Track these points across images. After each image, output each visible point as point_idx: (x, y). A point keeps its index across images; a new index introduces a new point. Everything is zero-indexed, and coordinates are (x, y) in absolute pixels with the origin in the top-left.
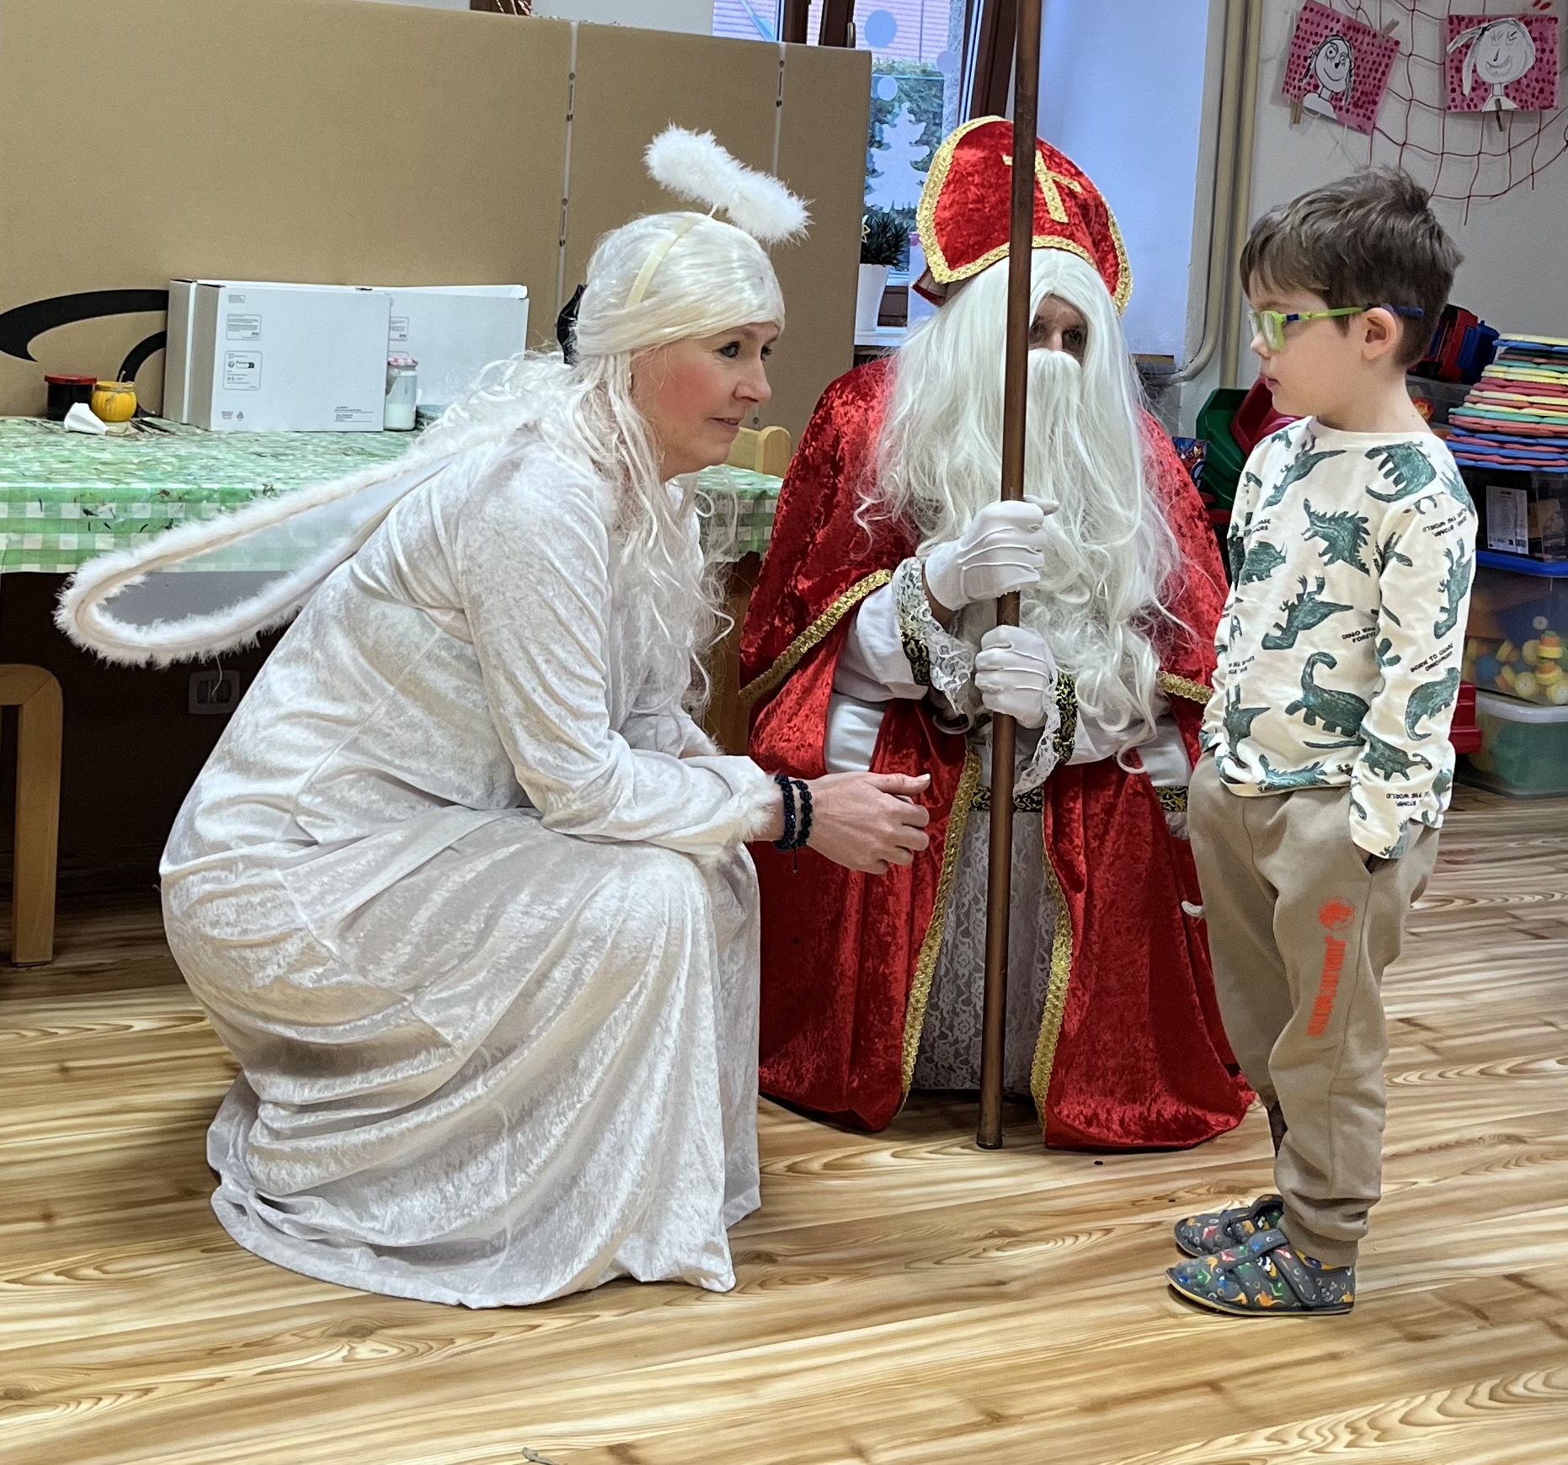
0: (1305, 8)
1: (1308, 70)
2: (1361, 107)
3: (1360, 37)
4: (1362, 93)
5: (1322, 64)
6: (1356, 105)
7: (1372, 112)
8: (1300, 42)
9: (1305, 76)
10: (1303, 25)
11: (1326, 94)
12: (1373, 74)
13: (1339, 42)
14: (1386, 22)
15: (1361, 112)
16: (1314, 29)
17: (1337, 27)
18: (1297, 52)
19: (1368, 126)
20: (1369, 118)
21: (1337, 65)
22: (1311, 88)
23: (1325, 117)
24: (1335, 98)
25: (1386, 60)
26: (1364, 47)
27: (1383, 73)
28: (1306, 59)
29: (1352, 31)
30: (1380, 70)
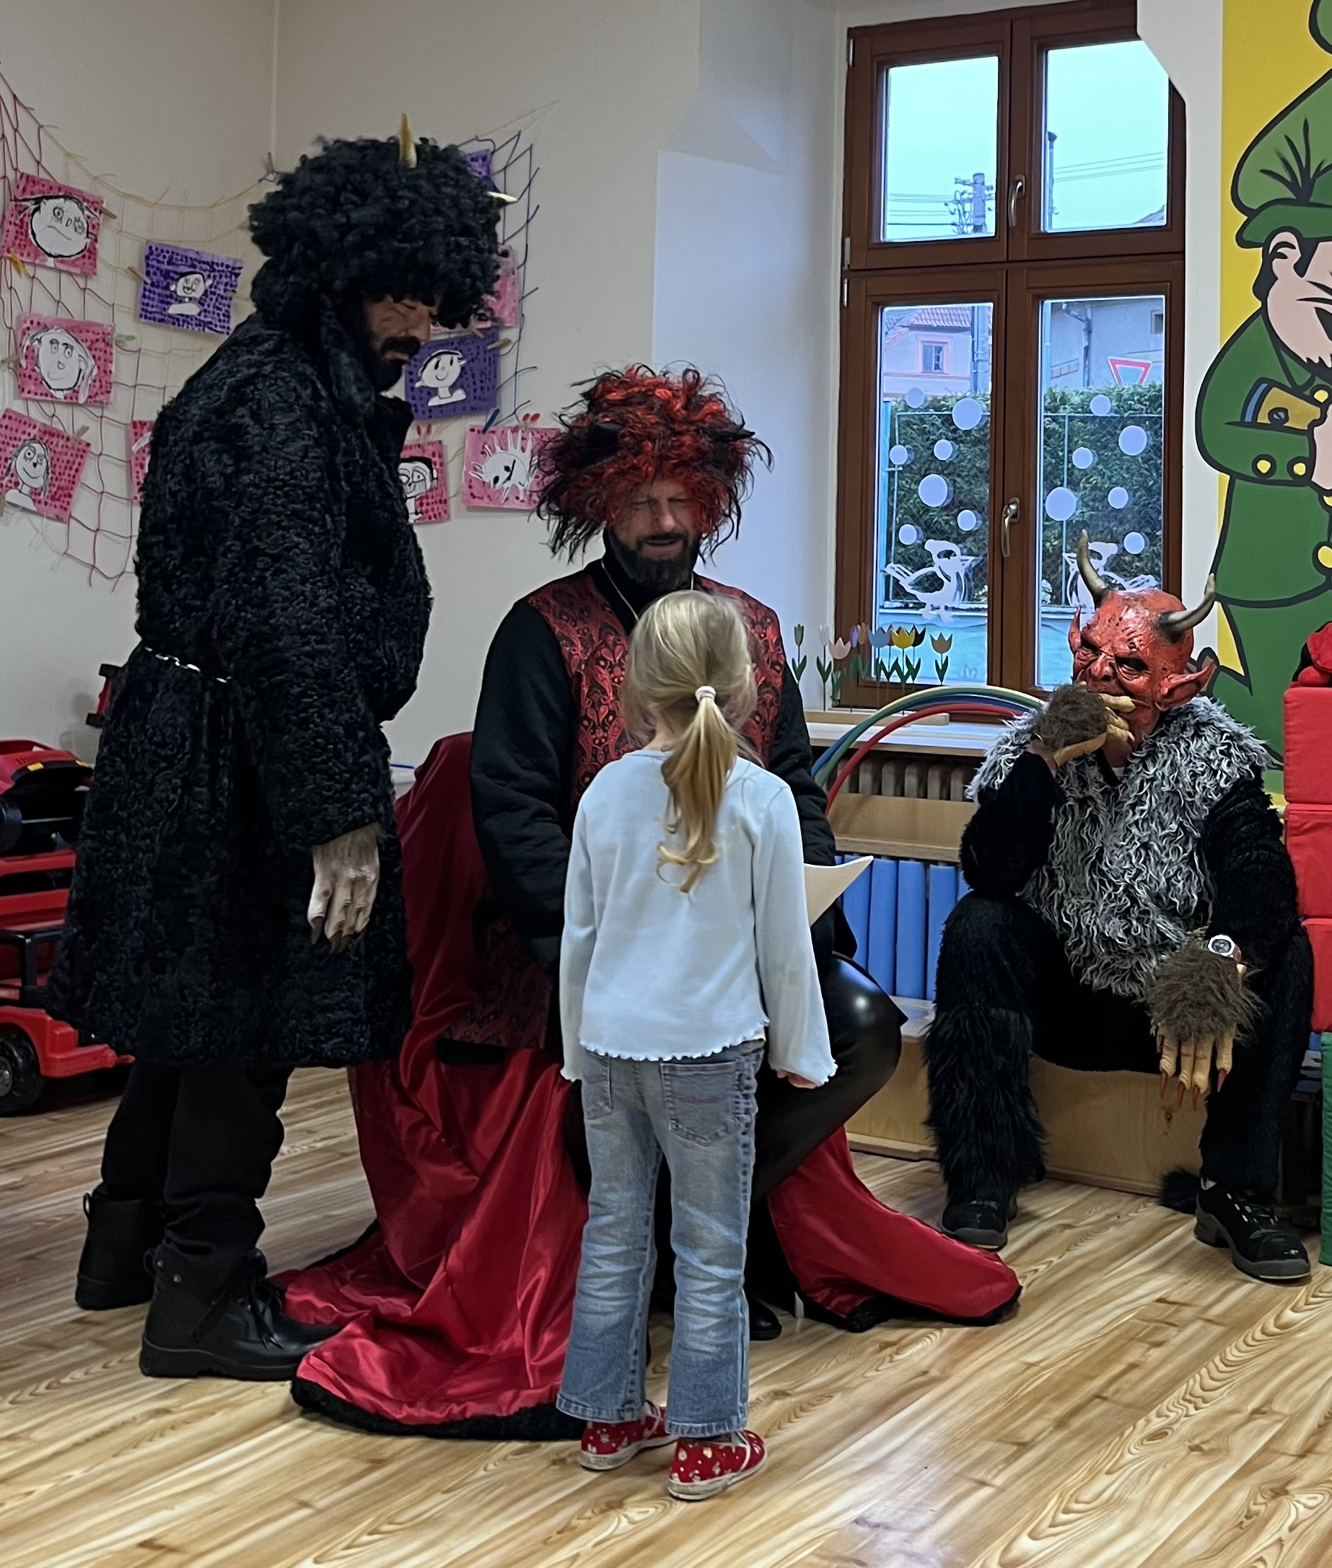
0: (4, 416)
1: (9, 470)
2: (59, 501)
3: (55, 440)
4: (59, 488)
5: (21, 464)
7: (69, 504)
9: (7, 472)
11: (26, 490)
12: (67, 472)
13: (36, 446)
14: (77, 428)
15: (58, 504)
16: (13, 434)
19: (65, 515)
20: (65, 509)
21: (35, 465)
22: (12, 485)
23: (25, 510)
24: (34, 493)
25: (79, 460)
26: (59, 449)
27: (77, 470)
28: (6, 460)
29: (49, 434)
30: (75, 467)
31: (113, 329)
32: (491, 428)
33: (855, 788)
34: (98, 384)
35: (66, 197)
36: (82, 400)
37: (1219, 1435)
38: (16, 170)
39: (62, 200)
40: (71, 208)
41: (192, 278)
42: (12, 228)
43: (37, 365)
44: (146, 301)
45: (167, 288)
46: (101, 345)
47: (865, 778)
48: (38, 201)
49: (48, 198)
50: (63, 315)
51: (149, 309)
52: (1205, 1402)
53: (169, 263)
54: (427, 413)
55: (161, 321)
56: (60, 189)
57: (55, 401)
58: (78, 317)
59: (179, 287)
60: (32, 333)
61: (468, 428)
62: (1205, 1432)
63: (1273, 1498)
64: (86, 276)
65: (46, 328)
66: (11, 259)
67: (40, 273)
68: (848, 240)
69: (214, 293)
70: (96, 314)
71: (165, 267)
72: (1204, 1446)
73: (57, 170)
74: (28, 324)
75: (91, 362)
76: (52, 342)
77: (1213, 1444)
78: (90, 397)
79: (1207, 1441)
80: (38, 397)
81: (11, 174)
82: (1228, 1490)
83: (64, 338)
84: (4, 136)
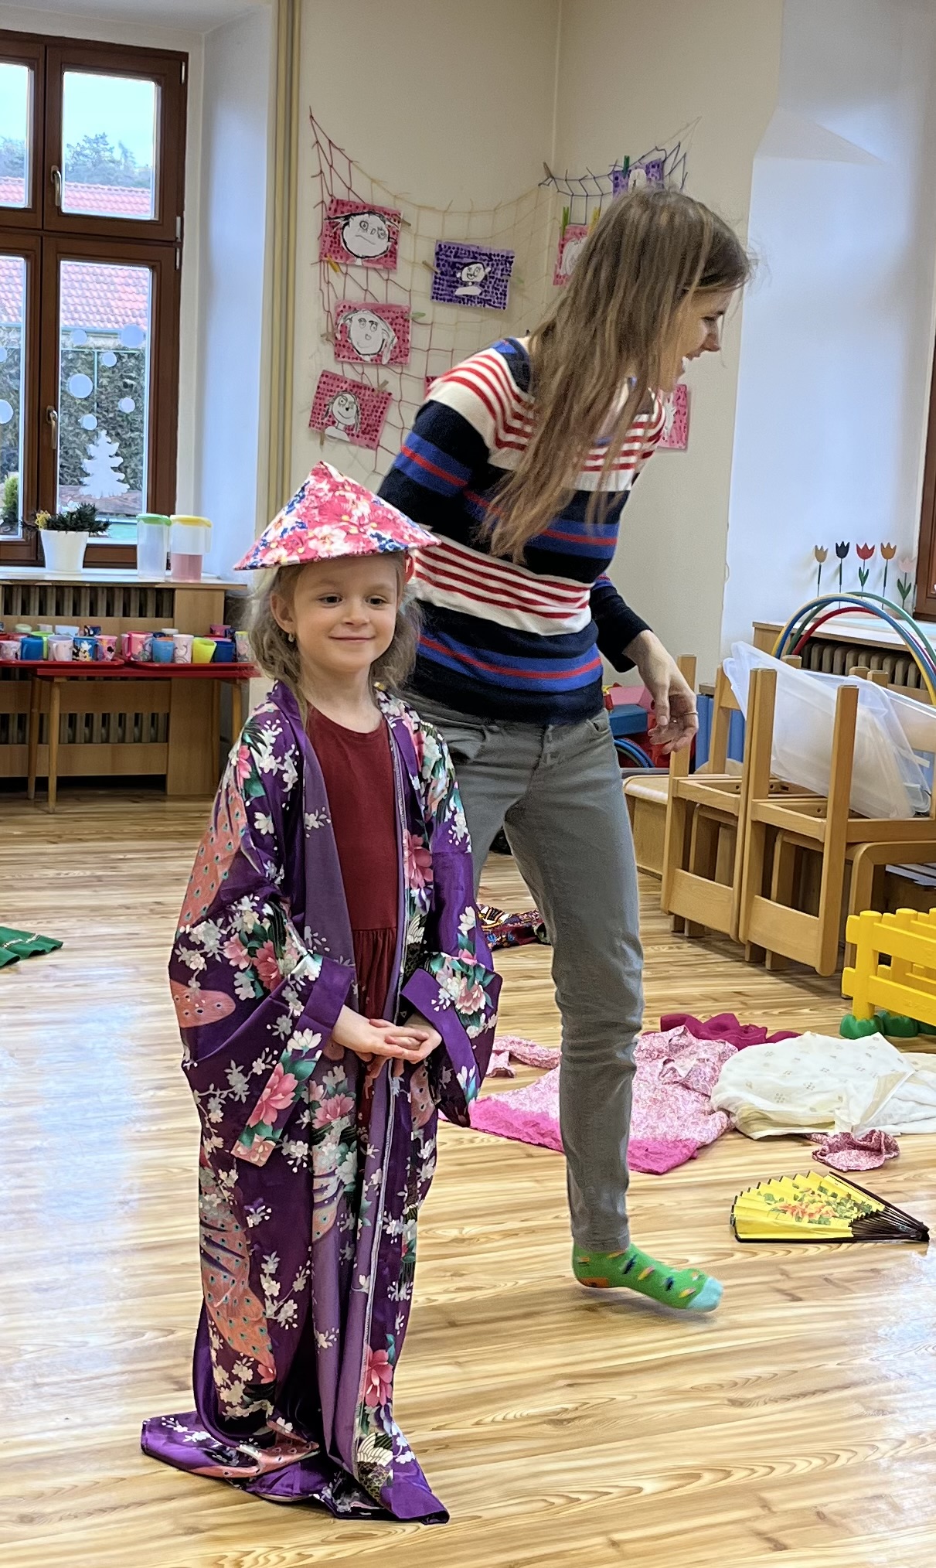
0: (322, 376)
1: (328, 412)
2: (368, 434)
3: (363, 391)
4: (368, 425)
5: (336, 409)
6: (363, 433)
7: (376, 436)
8: (320, 396)
9: (326, 416)
10: (322, 385)
11: (341, 427)
12: (375, 413)
13: (348, 396)
14: (381, 383)
15: (368, 436)
16: (330, 388)
17: (345, 386)
18: (319, 401)
19: (374, 445)
20: (374, 440)
21: (347, 409)
22: (330, 423)
23: (341, 440)
24: (348, 429)
25: (383, 405)
26: (366, 398)
27: (382, 413)
28: (325, 406)
29: (357, 388)
30: (380, 411)
31: (410, 309)
34: (398, 350)
35: (371, 213)
36: (385, 361)
38: (331, 196)
39: (367, 215)
40: (374, 221)
41: (473, 267)
42: (328, 239)
43: (349, 337)
44: (437, 286)
45: (454, 275)
46: (400, 321)
48: (347, 218)
49: (355, 215)
50: (370, 300)
51: (440, 292)
53: (455, 257)
55: (450, 300)
56: (364, 208)
57: (363, 363)
58: (382, 300)
59: (463, 275)
60: (345, 314)
64: (388, 269)
65: (356, 310)
66: (328, 262)
67: (351, 270)
69: (493, 278)
70: (397, 298)
71: (452, 259)
73: (365, 192)
74: (342, 308)
75: (392, 334)
76: (360, 320)
78: (392, 359)
80: (350, 361)
81: (327, 200)
83: (370, 317)
84: (321, 172)
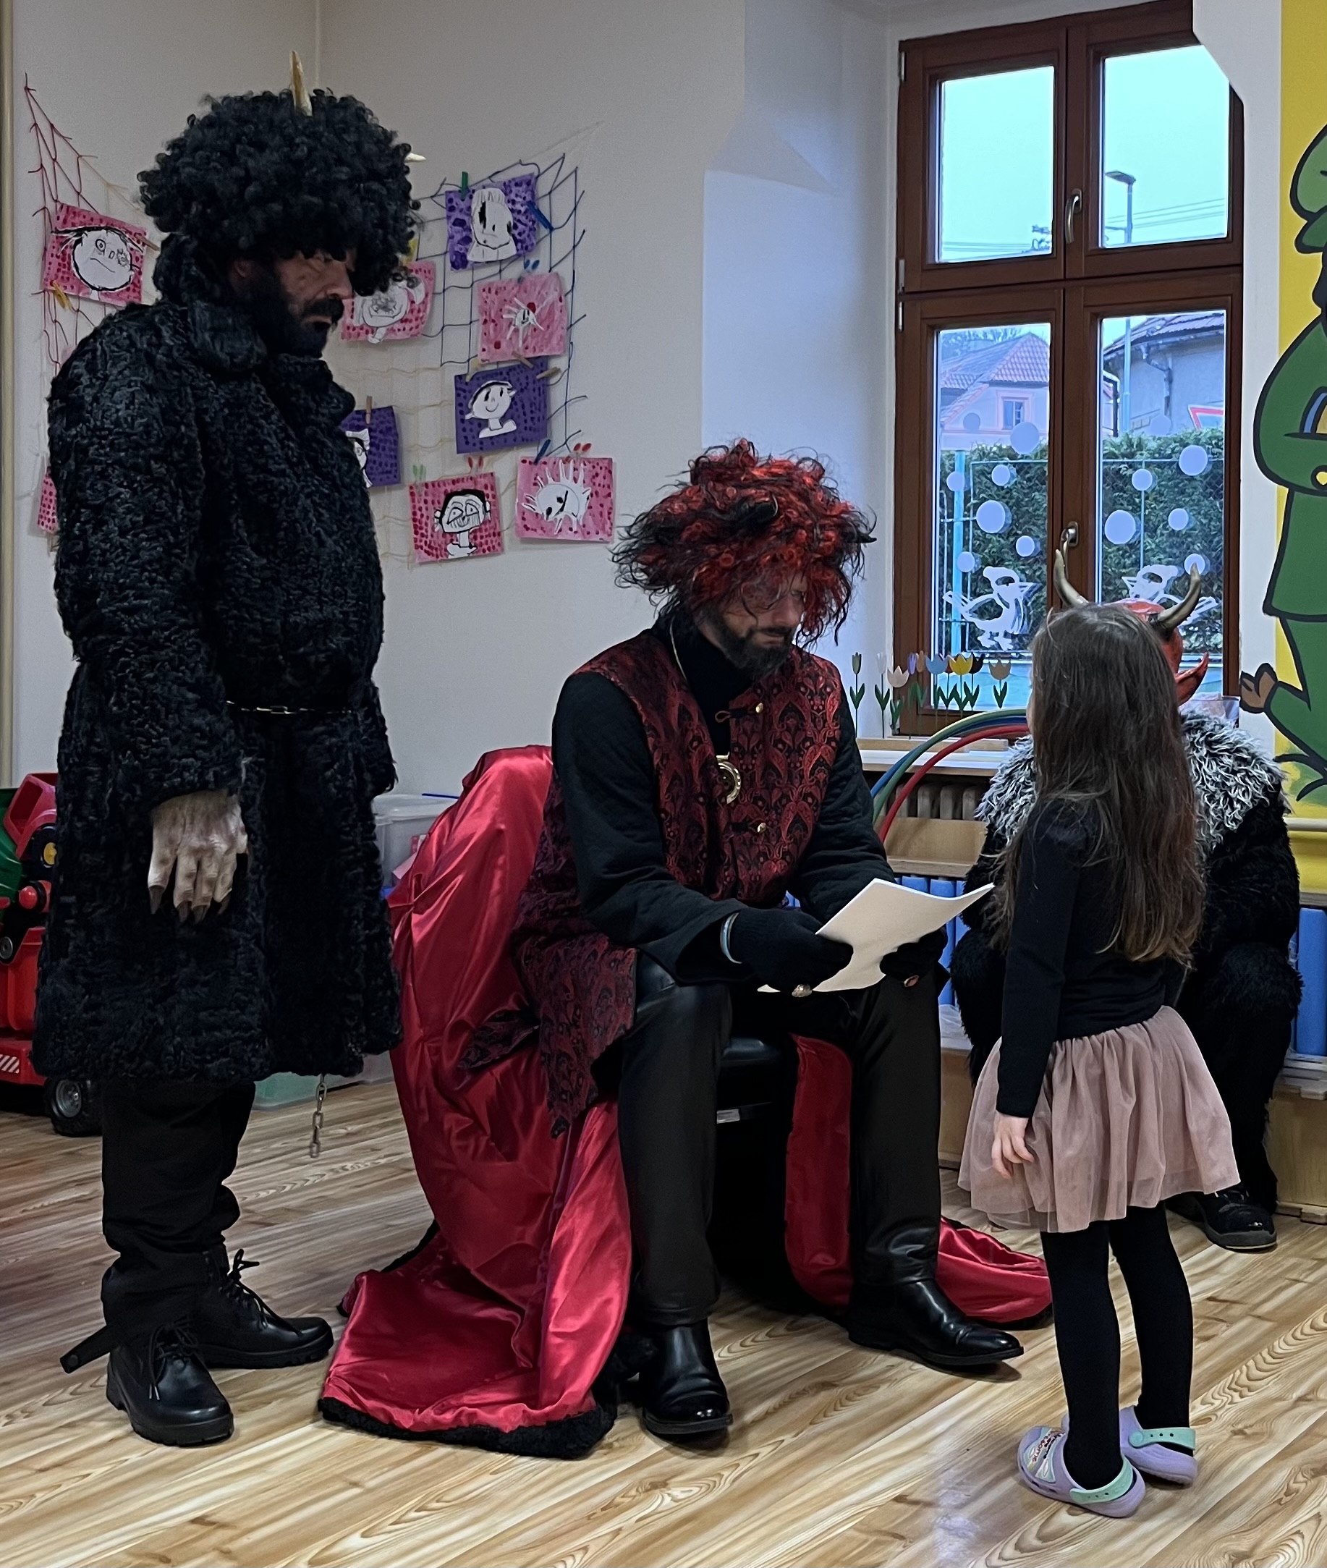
32: (542, 460)
33: (913, 812)
35: (107, 229)
37: (1263, 1420)
38: (56, 201)
39: (104, 231)
40: (113, 240)
42: (55, 261)
47: (923, 803)
48: (79, 232)
49: (90, 229)
52: (1250, 1390)
54: (478, 445)
56: (101, 221)
61: (520, 459)
62: (1249, 1417)
63: (1313, 1477)
66: (54, 292)
67: (84, 306)
68: (902, 262)
72: (1247, 1431)
73: (98, 201)
77: (1256, 1429)
79: (1251, 1426)
81: (51, 206)
82: (1268, 1471)
84: (42, 166)
